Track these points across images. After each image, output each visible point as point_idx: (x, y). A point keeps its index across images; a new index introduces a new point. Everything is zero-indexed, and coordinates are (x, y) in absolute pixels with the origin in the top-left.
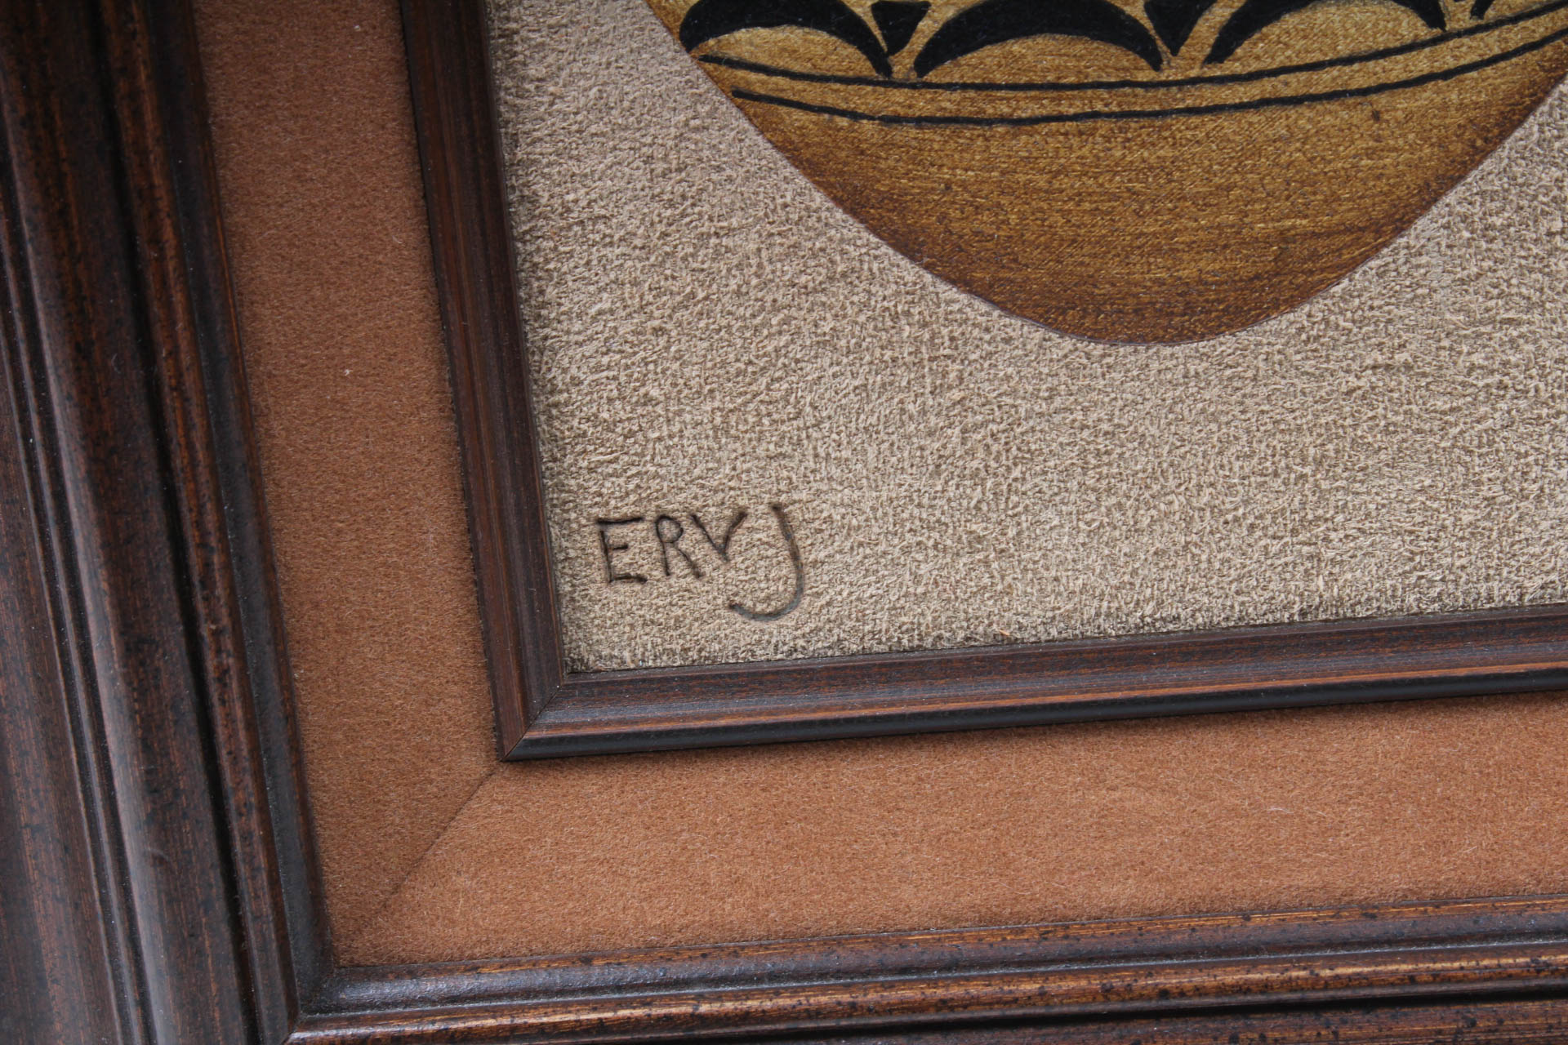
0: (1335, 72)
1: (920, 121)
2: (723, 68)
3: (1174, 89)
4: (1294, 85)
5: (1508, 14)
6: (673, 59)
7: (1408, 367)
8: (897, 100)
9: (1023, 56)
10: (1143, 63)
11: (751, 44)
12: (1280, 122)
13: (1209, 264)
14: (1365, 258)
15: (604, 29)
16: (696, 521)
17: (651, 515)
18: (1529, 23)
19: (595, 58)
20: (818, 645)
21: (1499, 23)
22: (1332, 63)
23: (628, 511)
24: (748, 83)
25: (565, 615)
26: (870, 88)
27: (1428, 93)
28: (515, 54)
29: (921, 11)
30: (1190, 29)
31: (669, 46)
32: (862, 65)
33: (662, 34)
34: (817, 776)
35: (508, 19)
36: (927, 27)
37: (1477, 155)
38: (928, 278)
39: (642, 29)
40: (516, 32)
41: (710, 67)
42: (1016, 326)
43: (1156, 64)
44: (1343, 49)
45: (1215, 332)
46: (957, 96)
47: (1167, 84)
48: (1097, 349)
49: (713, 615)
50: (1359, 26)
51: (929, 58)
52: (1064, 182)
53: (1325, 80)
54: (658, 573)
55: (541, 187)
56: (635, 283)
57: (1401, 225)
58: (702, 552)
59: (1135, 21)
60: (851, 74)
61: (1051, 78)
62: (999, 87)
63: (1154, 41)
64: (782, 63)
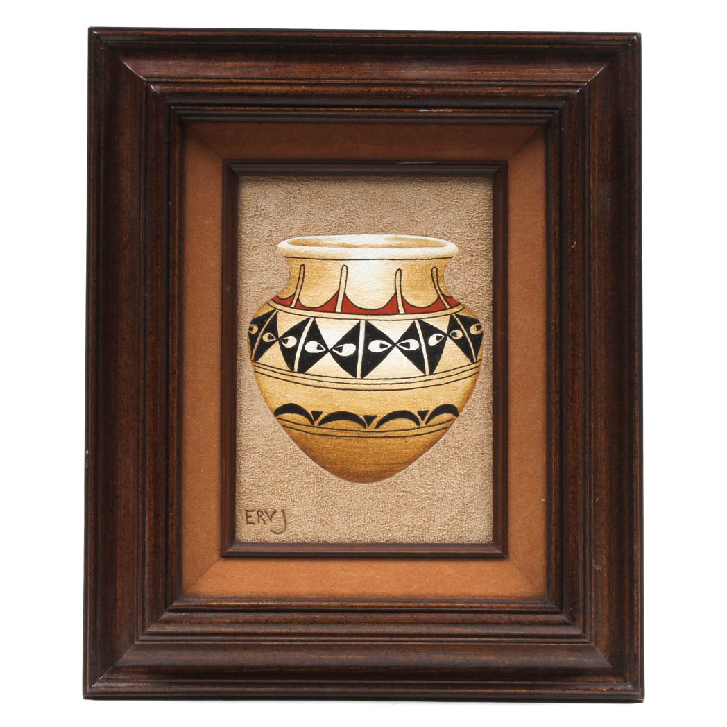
1: (318, 434)
2: (281, 420)
4: (391, 434)
6: (272, 418)
7: (410, 492)
8: (314, 430)
9: (340, 424)
10: (363, 427)
11: (287, 416)
12: (388, 441)
13: (373, 468)
14: (403, 469)
15: (259, 411)
16: (266, 512)
17: (257, 510)
18: (435, 426)
19: (257, 416)
20: (288, 540)
21: (430, 426)
22: (398, 431)
23: (252, 508)
24: (286, 424)
25: (237, 529)
26: (310, 427)
27: (416, 438)
28: (241, 414)
29: (321, 413)
30: (372, 421)
31: (272, 415)
32: (309, 423)
33: (270, 413)
34: (286, 565)
35: (241, 407)
36: (322, 417)
37: (425, 451)
38: (317, 466)
39: (267, 412)
40: (242, 410)
41: (279, 420)
42: (334, 477)
43: (365, 428)
44: (401, 428)
45: (372, 481)
46: (326, 430)
47: (367, 432)
48: (350, 483)
49: (267, 532)
50: (404, 424)
51: (321, 423)
52: (346, 449)
53: (397, 434)
54: (257, 522)
55: (243, 441)
56: (260, 462)
57: (409, 462)
58: (266, 519)
59: (361, 419)
60: (306, 424)
61: (345, 428)
62: (335, 429)
64: (293, 421)
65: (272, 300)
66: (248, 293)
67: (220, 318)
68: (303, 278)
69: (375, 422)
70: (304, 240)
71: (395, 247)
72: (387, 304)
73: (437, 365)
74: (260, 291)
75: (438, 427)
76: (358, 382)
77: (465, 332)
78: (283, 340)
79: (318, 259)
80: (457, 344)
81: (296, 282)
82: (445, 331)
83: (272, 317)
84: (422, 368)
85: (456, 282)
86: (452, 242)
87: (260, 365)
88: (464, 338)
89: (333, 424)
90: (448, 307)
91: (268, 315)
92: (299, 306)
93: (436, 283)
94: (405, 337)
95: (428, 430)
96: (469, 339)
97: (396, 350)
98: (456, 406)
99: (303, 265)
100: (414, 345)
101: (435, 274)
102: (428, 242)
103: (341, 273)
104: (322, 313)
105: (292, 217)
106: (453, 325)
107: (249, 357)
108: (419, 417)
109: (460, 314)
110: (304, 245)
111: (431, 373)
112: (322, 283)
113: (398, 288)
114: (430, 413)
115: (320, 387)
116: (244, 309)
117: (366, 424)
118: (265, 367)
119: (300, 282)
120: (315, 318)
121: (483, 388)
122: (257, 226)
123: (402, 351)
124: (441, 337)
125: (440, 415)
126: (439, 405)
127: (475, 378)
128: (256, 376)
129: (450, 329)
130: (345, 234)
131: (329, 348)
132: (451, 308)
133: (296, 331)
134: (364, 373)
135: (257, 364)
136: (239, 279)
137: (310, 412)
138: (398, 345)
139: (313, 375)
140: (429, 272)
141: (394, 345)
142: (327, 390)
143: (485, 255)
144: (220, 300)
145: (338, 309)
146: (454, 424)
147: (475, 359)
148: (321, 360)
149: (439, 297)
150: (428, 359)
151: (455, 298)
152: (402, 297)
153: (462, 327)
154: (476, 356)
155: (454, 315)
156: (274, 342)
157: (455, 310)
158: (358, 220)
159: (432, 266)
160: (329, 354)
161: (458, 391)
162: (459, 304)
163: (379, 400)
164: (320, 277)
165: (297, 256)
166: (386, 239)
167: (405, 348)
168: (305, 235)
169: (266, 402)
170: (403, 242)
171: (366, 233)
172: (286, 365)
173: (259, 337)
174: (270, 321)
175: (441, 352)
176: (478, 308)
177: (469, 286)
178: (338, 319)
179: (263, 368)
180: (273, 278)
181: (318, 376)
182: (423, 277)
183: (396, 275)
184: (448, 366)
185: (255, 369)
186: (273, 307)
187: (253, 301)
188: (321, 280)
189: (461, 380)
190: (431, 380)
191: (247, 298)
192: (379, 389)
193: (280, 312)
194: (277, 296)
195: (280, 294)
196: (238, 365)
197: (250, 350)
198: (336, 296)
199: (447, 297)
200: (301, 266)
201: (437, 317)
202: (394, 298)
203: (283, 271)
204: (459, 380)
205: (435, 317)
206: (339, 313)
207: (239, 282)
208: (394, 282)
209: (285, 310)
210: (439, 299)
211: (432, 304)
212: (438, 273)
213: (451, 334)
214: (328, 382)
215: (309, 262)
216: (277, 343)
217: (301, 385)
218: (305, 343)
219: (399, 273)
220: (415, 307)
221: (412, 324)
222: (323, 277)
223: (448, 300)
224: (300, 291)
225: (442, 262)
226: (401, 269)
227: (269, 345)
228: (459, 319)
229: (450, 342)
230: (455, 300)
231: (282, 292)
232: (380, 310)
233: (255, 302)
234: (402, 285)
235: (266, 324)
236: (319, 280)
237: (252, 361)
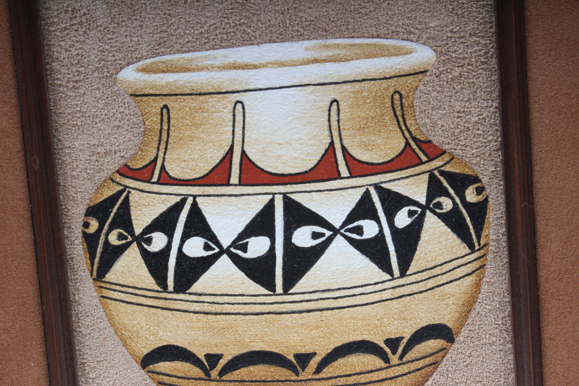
0: (355, 377)
2: (155, 375)
3: (303, 382)
4: (342, 381)
5: (410, 360)
6: (139, 372)
8: (212, 385)
9: (254, 371)
10: (293, 374)
11: (164, 367)
15: (115, 362)
18: (417, 362)
19: (112, 371)
21: (407, 362)
22: (354, 374)
24: (163, 380)
26: (203, 382)
27: (385, 384)
28: (85, 370)
29: (220, 356)
30: (308, 363)
31: (137, 367)
32: (202, 374)
33: (135, 364)
35: (83, 359)
36: (222, 362)
39: (128, 362)
40: (86, 363)
41: (150, 374)
43: (297, 374)
44: (358, 370)
47: (301, 381)
50: (363, 363)
53: (352, 380)
59: (290, 361)
60: (197, 377)
61: (263, 378)
62: (246, 381)
63: (296, 367)
64: (175, 373)
65: (118, 172)
66: (75, 164)
67: (27, 215)
68: (169, 129)
69: (314, 363)
70: (163, 62)
71: (324, 61)
72: (319, 162)
73: (412, 260)
74: (94, 158)
75: (421, 364)
76: (278, 299)
77: (458, 200)
78: (144, 239)
79: (191, 94)
80: (443, 221)
81: (157, 138)
82: (422, 200)
83: (120, 201)
84: (388, 269)
85: (436, 115)
86: (424, 44)
87: (108, 286)
88: (455, 209)
89: (243, 373)
90: (424, 158)
91: (113, 199)
92: (166, 179)
93: (400, 119)
94: (353, 216)
95: (405, 369)
96: (464, 212)
97: (339, 240)
98: (450, 325)
99: (166, 106)
100: (370, 229)
101: (397, 103)
102: (381, 47)
103: (234, 115)
104: (207, 188)
105: (139, 23)
106: (434, 189)
107: (88, 273)
108: (387, 350)
109: (447, 168)
110: (163, 71)
111: (403, 274)
112: (202, 135)
113: (335, 134)
114: (405, 341)
115: (216, 314)
116: (71, 192)
117: (299, 369)
118: (118, 288)
119: (164, 137)
120: (195, 197)
121: (494, 293)
122: (78, 45)
123: (351, 241)
124: (415, 212)
125: (424, 344)
126: (420, 326)
127: (477, 276)
128: (105, 308)
129: (430, 197)
130: (233, 45)
131: (225, 246)
132: (430, 160)
133: (165, 223)
134: (289, 284)
135: (103, 285)
136: (55, 140)
137: (202, 357)
138: (342, 231)
139: (200, 295)
140: (388, 101)
141: (336, 232)
142: (228, 316)
143: (485, 63)
144: (25, 184)
145: (234, 179)
146: (448, 356)
147: (476, 244)
148: (212, 268)
149: (407, 144)
150: (397, 251)
151: (435, 142)
152: (344, 149)
153: (452, 192)
154: (479, 237)
155: (436, 173)
156: (128, 245)
157: (437, 163)
158: (255, 19)
159: (392, 90)
160: (225, 257)
161: (451, 301)
162: (444, 152)
163: (318, 327)
164: (197, 126)
165: (152, 92)
166: (306, 49)
167: (354, 236)
168: (164, 54)
169: (125, 345)
170: (337, 52)
171: (271, 41)
172: (153, 281)
173: (102, 237)
174: (119, 209)
175: (418, 238)
176: (477, 156)
177: (459, 120)
178: (235, 196)
179: (115, 290)
180: (115, 133)
181: (210, 295)
182: (377, 110)
183: (330, 110)
184: (432, 260)
185: (102, 292)
186: (121, 185)
187: (84, 178)
188: (200, 130)
189: (454, 283)
190: (403, 285)
191: (74, 173)
192: (316, 308)
193: (133, 191)
194: (126, 166)
195: (131, 161)
196: (72, 289)
197: (89, 262)
198: (229, 156)
199: (421, 141)
200: (162, 109)
201: (407, 177)
202: (329, 151)
203: (131, 121)
204: (451, 282)
205: (403, 178)
206: (236, 185)
207: (57, 146)
208: (327, 124)
209: (141, 188)
210: (408, 147)
211: (397, 156)
212: (404, 101)
213: (433, 205)
214: (228, 303)
215: (176, 101)
216: (135, 244)
217: (181, 313)
218: (183, 242)
219: (334, 107)
220: (367, 163)
221: (365, 193)
222: (202, 124)
223: (424, 146)
224: (165, 154)
225: (409, 81)
226: (338, 99)
227: (120, 250)
228: (445, 178)
229: (432, 220)
230: (435, 147)
231: (133, 157)
232: (307, 174)
233: (89, 179)
234: (341, 127)
235: (112, 215)
236: (197, 132)
237: (94, 279)
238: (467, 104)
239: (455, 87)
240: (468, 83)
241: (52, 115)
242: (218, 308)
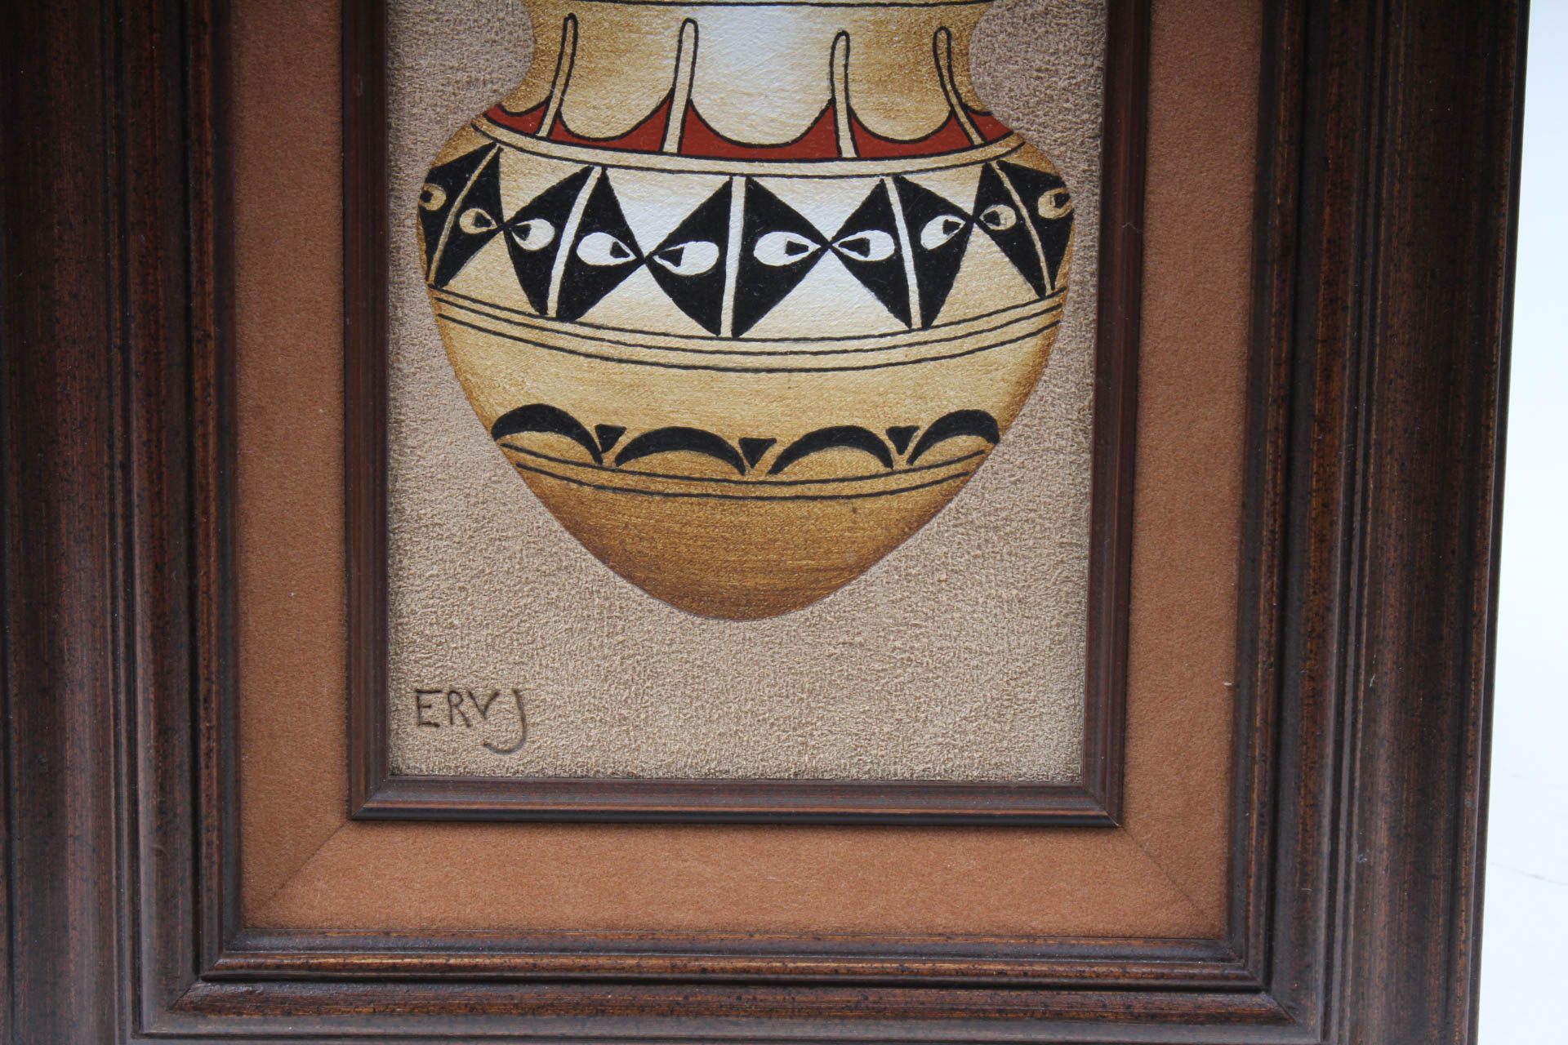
0: (835, 485)
1: (615, 490)
2: (513, 451)
3: (751, 486)
4: (813, 490)
5: (926, 464)
6: (486, 444)
7: (861, 645)
8: (604, 477)
9: (673, 461)
10: (736, 471)
11: (529, 440)
12: (804, 508)
13: (761, 580)
14: (843, 584)
15: (451, 424)
16: (471, 695)
17: (446, 690)
18: (936, 470)
19: (444, 439)
20: (530, 770)
21: (921, 469)
22: (834, 480)
23: (434, 686)
24: (525, 460)
25: (392, 741)
26: (590, 469)
27: (882, 501)
28: (402, 433)
29: (620, 431)
30: (762, 455)
31: (485, 436)
32: (588, 457)
33: (482, 430)
34: (524, 842)
35: (400, 414)
36: (624, 441)
37: (905, 536)
38: (611, 573)
39: (471, 426)
40: (404, 421)
41: (506, 450)
42: (656, 604)
43: (742, 471)
44: (840, 474)
45: (761, 617)
46: (636, 478)
47: (747, 483)
48: (698, 620)
49: (474, 748)
50: (849, 463)
51: (623, 457)
52: (689, 529)
53: (829, 490)
54: (446, 723)
55: (407, 504)
56: (452, 561)
57: (863, 568)
58: (472, 713)
59: (733, 448)
60: (581, 461)
61: (686, 474)
62: (659, 476)
63: (742, 460)
64: (544, 452)
65: (485, 115)
66: (418, 95)
67: (337, 170)
68: (573, 54)
69: (770, 456)
72: (809, 129)
73: (943, 302)
74: (450, 89)
75: (942, 473)
76: (723, 347)
77: (1024, 212)
78: (517, 227)
79: (615, 1)
80: (999, 244)
81: (553, 67)
82: (969, 207)
83: (484, 163)
84: (903, 313)
85: (1003, 71)
87: (451, 299)
88: (1020, 226)
89: (654, 461)
90: (977, 140)
91: (473, 158)
92: (562, 134)
93: (945, 72)
94: (857, 222)
95: (915, 478)
96: (1033, 232)
97: (829, 260)
98: (994, 414)
99: (572, 17)
100: (880, 246)
101: (943, 46)
103: (680, 41)
104: (625, 155)
106: (990, 191)
107: (421, 275)
108: (891, 445)
109: (1012, 160)
111: (927, 324)
112: (626, 69)
113: (839, 86)
114: (920, 433)
115: (620, 361)
116: (407, 141)
117: (745, 462)
118: (467, 303)
119: (565, 66)
120: (605, 167)
121: (1069, 368)
123: (849, 263)
124: (956, 225)
125: (949, 440)
126: (946, 412)
127: (1045, 338)
128: (443, 335)
129: (982, 202)
131: (646, 252)
132: (987, 142)
133: (553, 205)
134: (743, 322)
135: (443, 296)
136: (391, 54)
137: (590, 428)
138: (836, 245)
139: (598, 327)
140: (928, 41)
141: (825, 245)
142: (639, 367)
144: (337, 119)
145: (671, 145)
146: (987, 464)
147: (1048, 287)
148: (622, 285)
149: (953, 114)
150: (920, 285)
151: (997, 116)
152: (851, 113)
153: (1016, 197)
154: (1053, 277)
155: (994, 164)
156: (490, 235)
157: (997, 149)
159: (935, 24)
160: (644, 270)
161: (998, 375)
162: (1009, 133)
163: (782, 398)
164: (619, 53)
167: (855, 255)
169: (470, 398)
172: (525, 298)
173: (450, 219)
174: (481, 175)
175: (956, 268)
176: (1062, 144)
177: (1038, 82)
178: (671, 172)
179: (462, 307)
180: (488, 53)
181: (614, 329)
182: (910, 55)
183: (833, 48)
184: (975, 306)
185: (440, 308)
186: (489, 137)
187: (430, 119)
188: (624, 59)
189: (1007, 346)
190: (926, 343)
191: (415, 110)
192: (781, 366)
193: (506, 149)
194: (499, 106)
195: (508, 99)
196: (392, 298)
197: (424, 257)
198: (665, 106)
199: (974, 112)
200: (566, 20)
201: (947, 168)
202: (827, 114)
203: (515, 35)
204: (1003, 344)
205: (940, 169)
206: (672, 155)
207: (393, 63)
208: (828, 69)
209: (520, 145)
210: (953, 121)
211: (934, 133)
212: (953, 44)
213: (985, 216)
214: (641, 346)
215: (590, 9)
216: (501, 236)
217: (565, 354)
218: (578, 238)
219: (841, 44)
220: (886, 139)
221: (878, 187)
222: (627, 51)
223: (979, 120)
224: (564, 93)
225: (964, 13)
226: (848, 31)
227: (477, 242)
228: (1008, 175)
229: (981, 240)
230: (997, 123)
231: (512, 94)
232: (788, 148)
233: (438, 122)
234: (850, 77)
235: (470, 184)
236: (618, 62)
237: (430, 286)
238: (1052, 59)
239: (1037, 28)
240: (1058, 25)
241: (388, 14)
242: (626, 352)
